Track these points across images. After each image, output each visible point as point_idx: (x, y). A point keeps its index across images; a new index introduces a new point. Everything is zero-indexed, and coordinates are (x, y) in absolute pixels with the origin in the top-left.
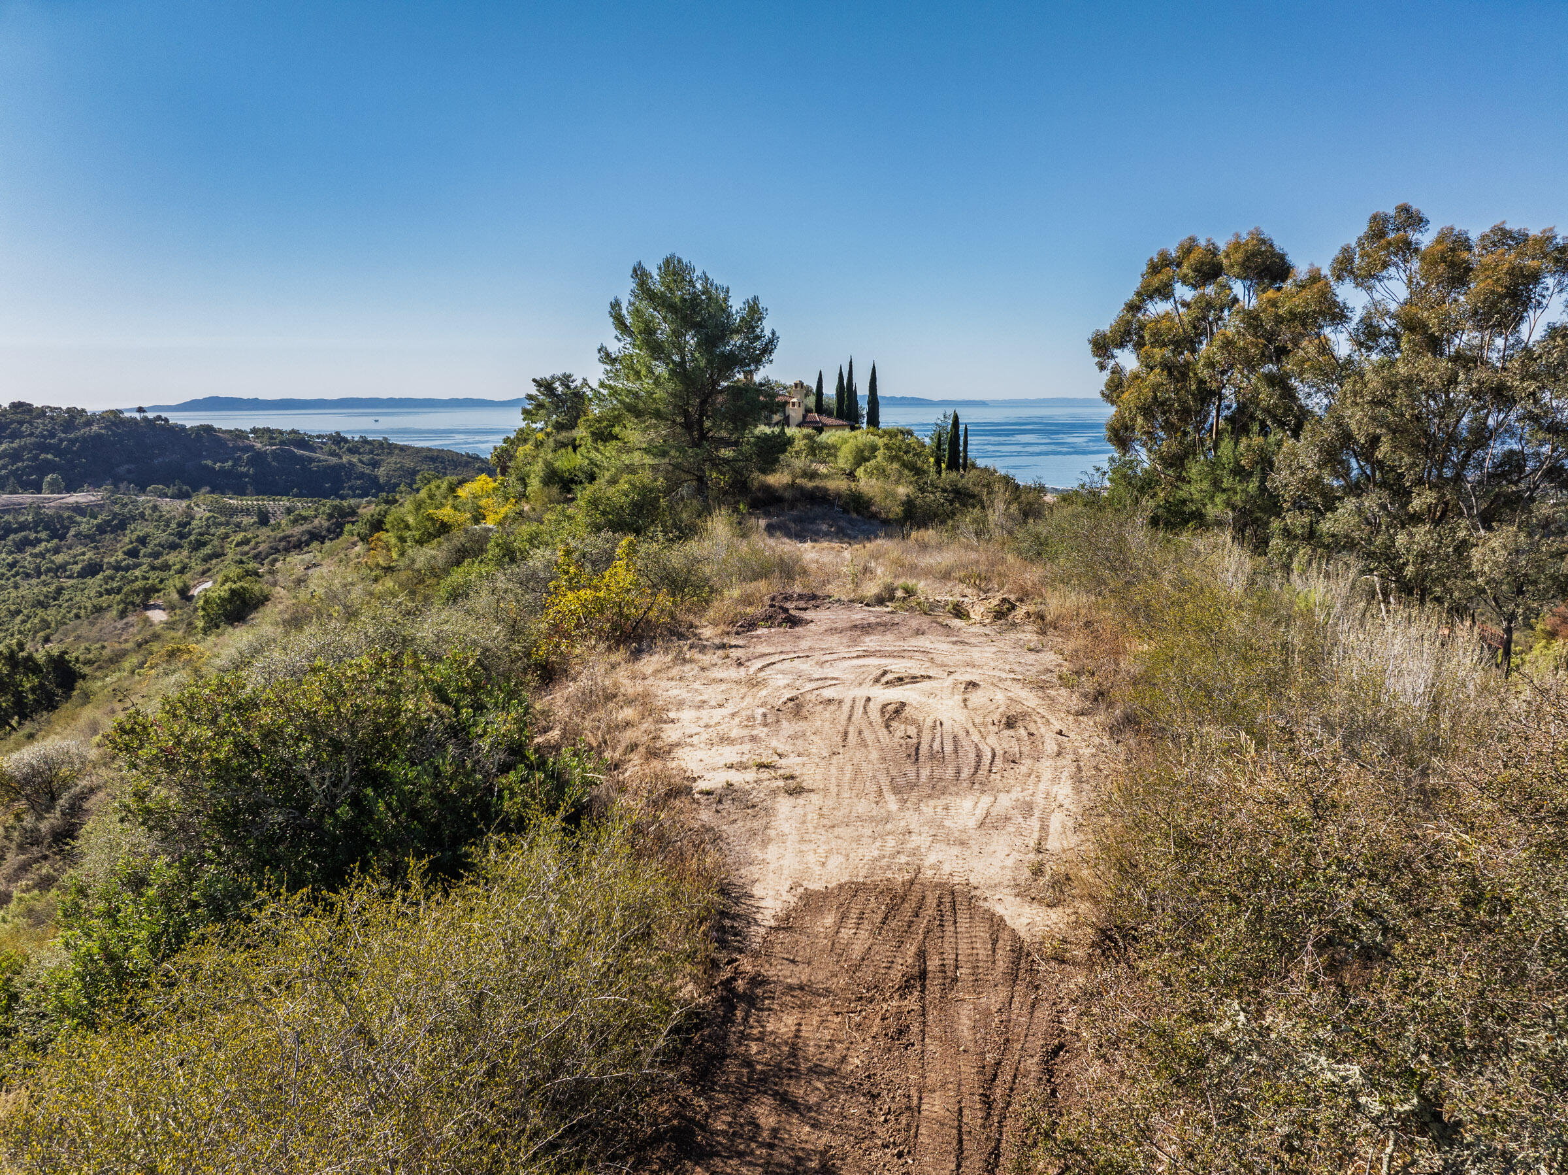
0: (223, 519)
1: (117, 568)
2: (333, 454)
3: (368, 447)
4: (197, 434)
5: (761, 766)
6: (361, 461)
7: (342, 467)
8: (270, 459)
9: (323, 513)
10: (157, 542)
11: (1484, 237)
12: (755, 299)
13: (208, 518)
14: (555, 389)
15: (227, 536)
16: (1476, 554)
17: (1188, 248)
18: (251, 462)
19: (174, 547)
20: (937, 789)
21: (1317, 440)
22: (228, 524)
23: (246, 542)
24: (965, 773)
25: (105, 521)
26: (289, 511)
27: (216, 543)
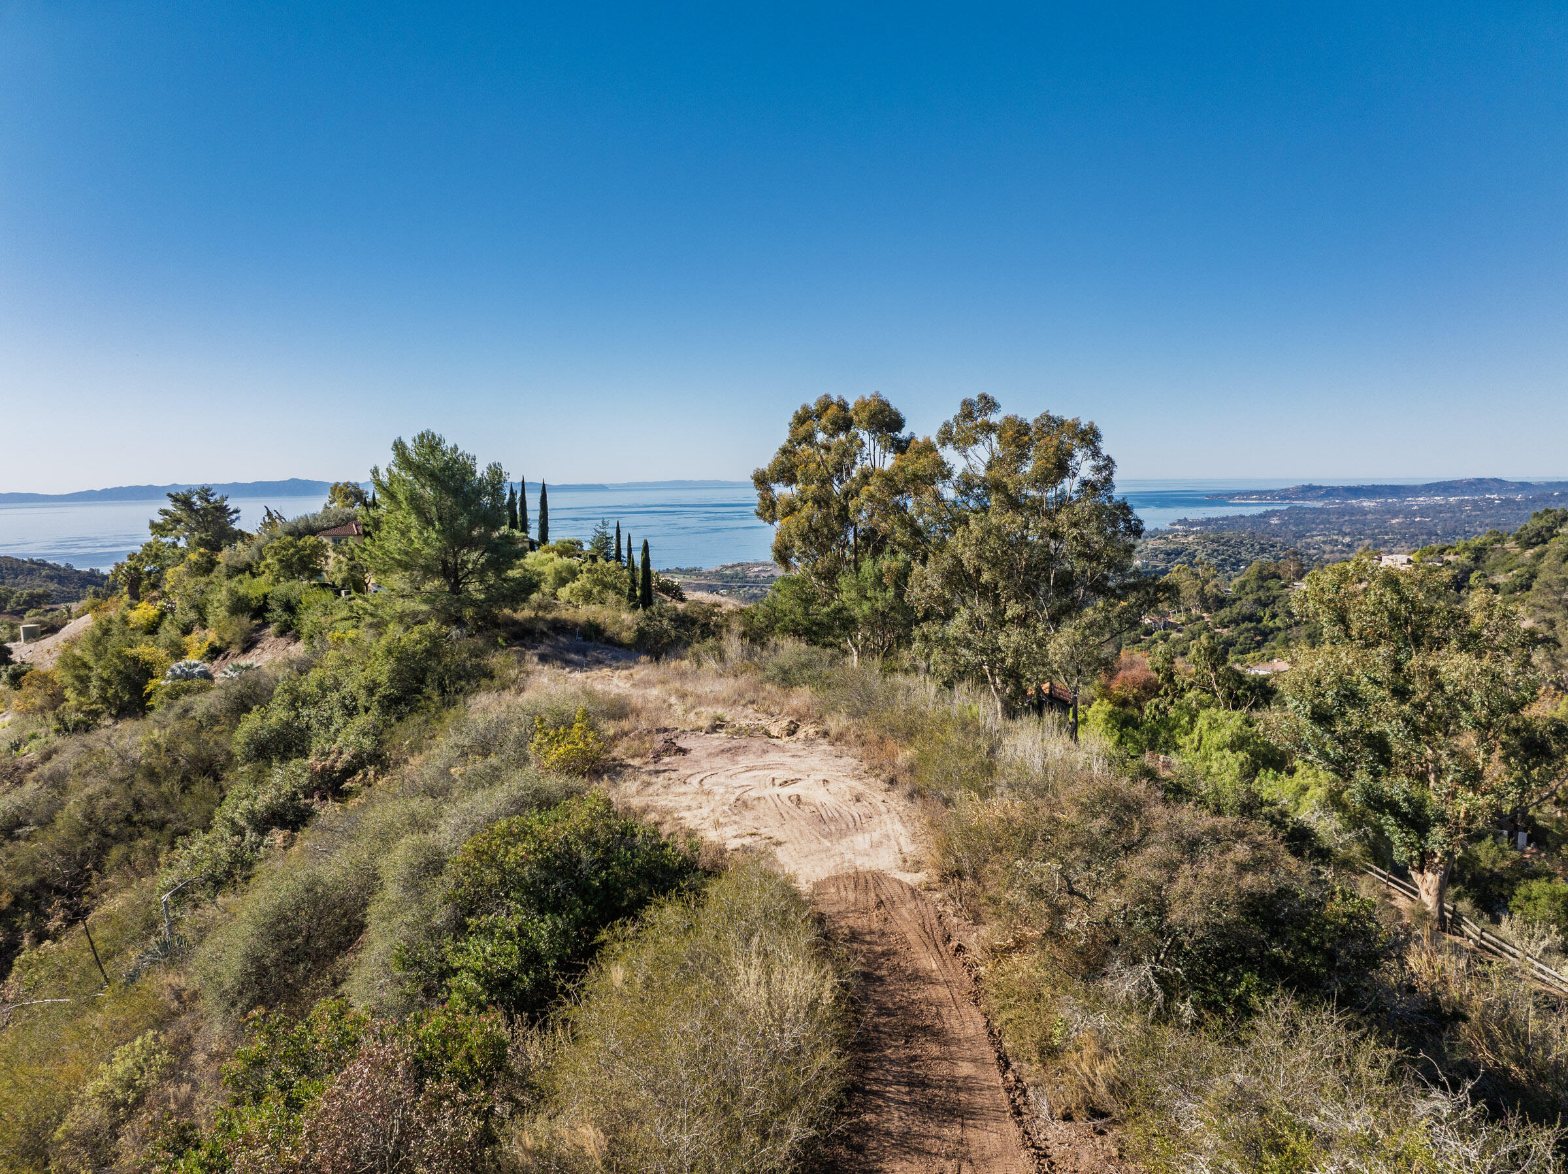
5: (752, 835)
11: (1037, 421)
12: (497, 465)
14: (193, 503)
16: (1051, 647)
17: (826, 405)
20: (842, 834)
21: (940, 567)
24: (851, 826)
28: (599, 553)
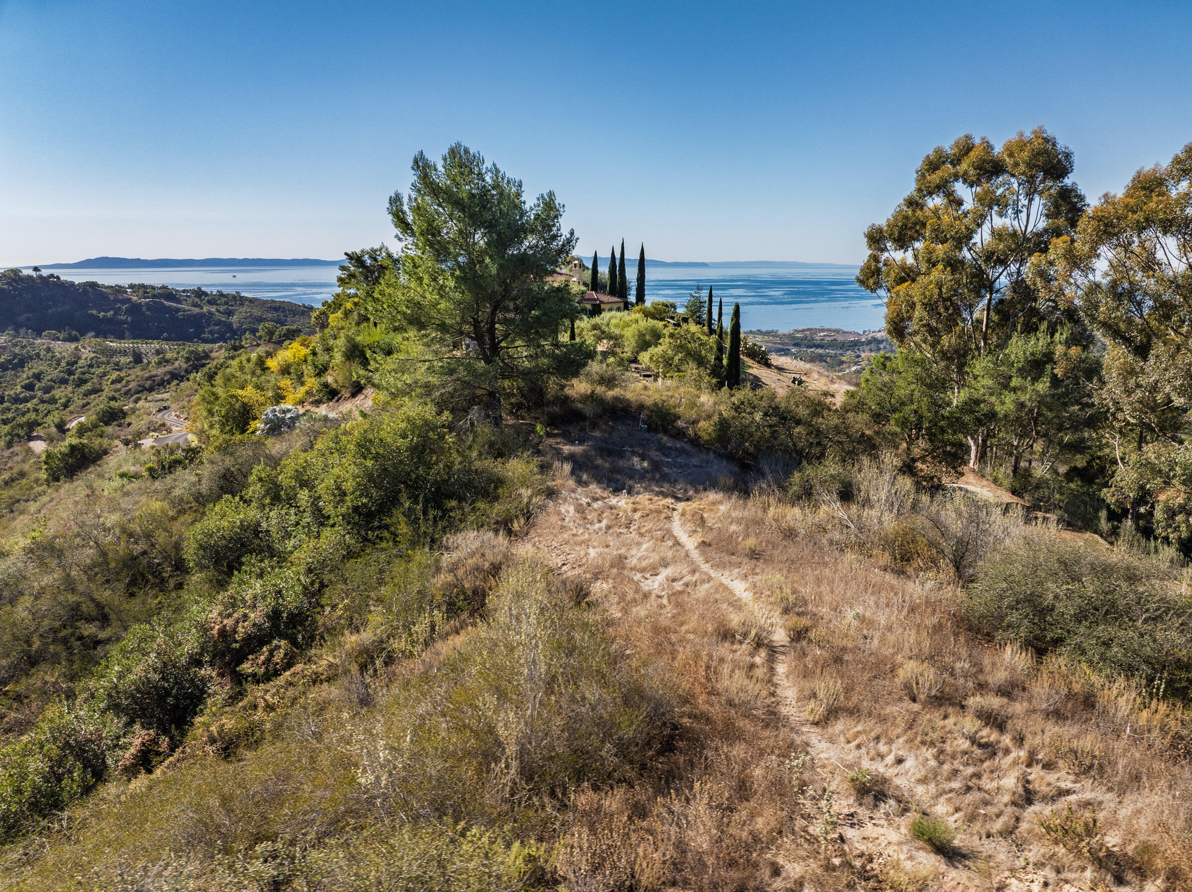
0: (104, 359)
1: (17, 400)
2: (195, 305)
3: (223, 300)
4: (84, 289)
6: (218, 311)
7: (202, 315)
8: (144, 309)
9: (182, 357)
10: (49, 378)
12: (551, 194)
13: (92, 359)
14: (364, 262)
15: (104, 374)
17: (966, 148)
18: (129, 312)
19: (64, 382)
22: (108, 363)
23: (119, 380)
25: (6, 360)
26: (158, 352)
27: (95, 380)
28: (692, 316)
